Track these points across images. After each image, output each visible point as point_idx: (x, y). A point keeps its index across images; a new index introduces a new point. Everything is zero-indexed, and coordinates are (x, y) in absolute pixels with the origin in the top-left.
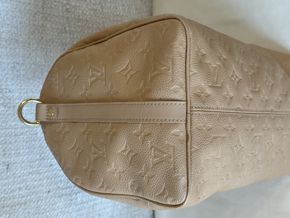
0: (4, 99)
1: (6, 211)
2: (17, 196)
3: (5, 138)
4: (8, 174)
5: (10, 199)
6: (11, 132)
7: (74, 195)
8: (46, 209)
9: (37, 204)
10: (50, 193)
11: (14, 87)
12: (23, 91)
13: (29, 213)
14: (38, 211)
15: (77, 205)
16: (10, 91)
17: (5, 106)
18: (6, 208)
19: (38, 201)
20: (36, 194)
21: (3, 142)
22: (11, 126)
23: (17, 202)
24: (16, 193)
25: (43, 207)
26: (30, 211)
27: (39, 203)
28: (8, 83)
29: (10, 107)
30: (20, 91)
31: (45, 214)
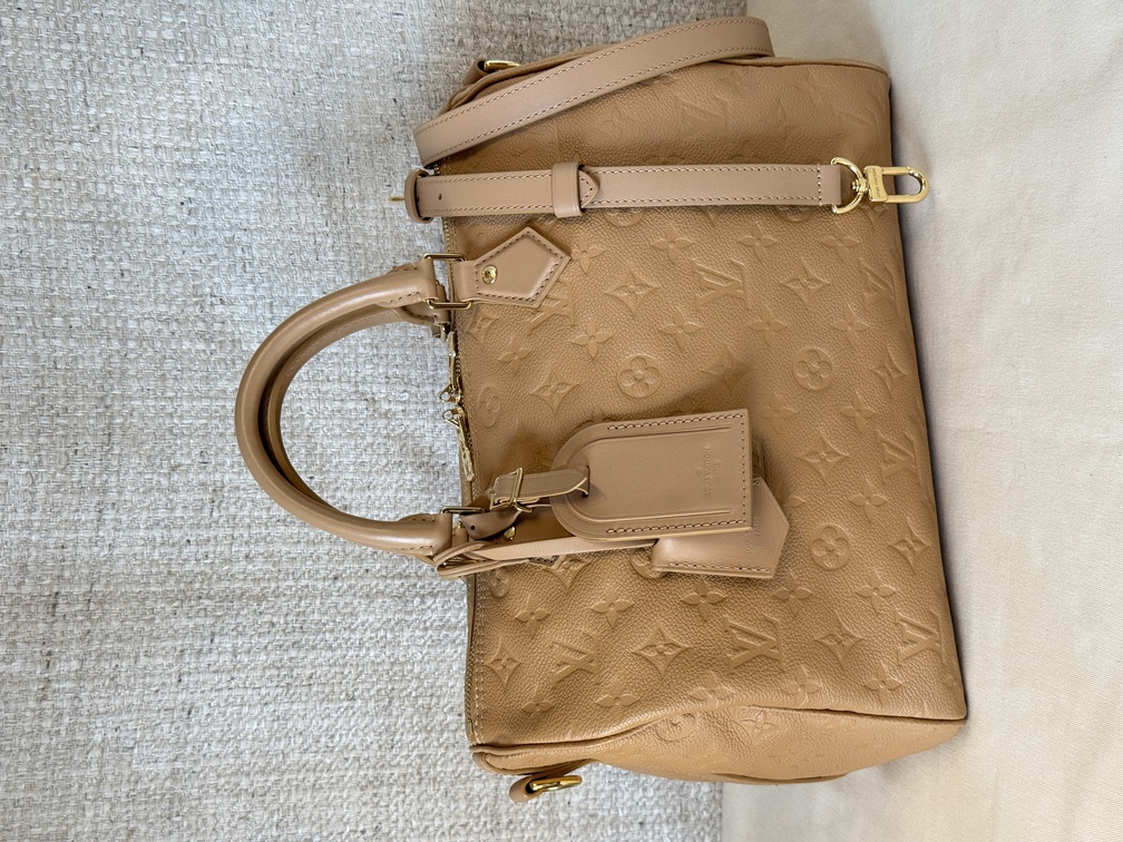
0: (204, 321)
1: (205, 609)
2: (241, 577)
3: (204, 421)
4: (215, 514)
5: (220, 579)
6: (224, 407)
7: (417, 600)
8: (325, 625)
9: (298, 605)
10: (339, 584)
11: (235, 291)
12: (260, 303)
13: (273, 625)
14: (298, 625)
15: (426, 629)
16: (222, 302)
17: (209, 341)
18: (206, 602)
19: (301, 598)
20: (296, 580)
21: (201, 433)
22: (224, 391)
23: (238, 592)
24: (236, 568)
25: (316, 616)
26: (275, 620)
27: (303, 603)
28: (217, 280)
29: (221, 342)
30: (251, 302)
31: (321, 636)
